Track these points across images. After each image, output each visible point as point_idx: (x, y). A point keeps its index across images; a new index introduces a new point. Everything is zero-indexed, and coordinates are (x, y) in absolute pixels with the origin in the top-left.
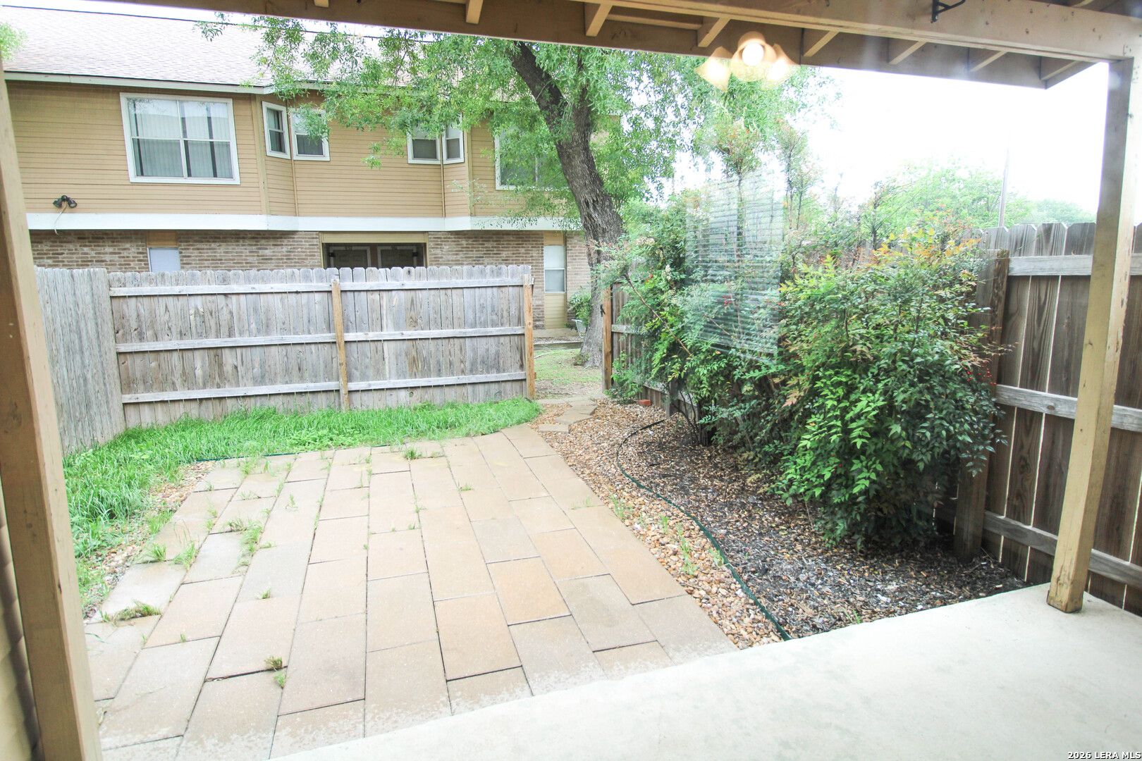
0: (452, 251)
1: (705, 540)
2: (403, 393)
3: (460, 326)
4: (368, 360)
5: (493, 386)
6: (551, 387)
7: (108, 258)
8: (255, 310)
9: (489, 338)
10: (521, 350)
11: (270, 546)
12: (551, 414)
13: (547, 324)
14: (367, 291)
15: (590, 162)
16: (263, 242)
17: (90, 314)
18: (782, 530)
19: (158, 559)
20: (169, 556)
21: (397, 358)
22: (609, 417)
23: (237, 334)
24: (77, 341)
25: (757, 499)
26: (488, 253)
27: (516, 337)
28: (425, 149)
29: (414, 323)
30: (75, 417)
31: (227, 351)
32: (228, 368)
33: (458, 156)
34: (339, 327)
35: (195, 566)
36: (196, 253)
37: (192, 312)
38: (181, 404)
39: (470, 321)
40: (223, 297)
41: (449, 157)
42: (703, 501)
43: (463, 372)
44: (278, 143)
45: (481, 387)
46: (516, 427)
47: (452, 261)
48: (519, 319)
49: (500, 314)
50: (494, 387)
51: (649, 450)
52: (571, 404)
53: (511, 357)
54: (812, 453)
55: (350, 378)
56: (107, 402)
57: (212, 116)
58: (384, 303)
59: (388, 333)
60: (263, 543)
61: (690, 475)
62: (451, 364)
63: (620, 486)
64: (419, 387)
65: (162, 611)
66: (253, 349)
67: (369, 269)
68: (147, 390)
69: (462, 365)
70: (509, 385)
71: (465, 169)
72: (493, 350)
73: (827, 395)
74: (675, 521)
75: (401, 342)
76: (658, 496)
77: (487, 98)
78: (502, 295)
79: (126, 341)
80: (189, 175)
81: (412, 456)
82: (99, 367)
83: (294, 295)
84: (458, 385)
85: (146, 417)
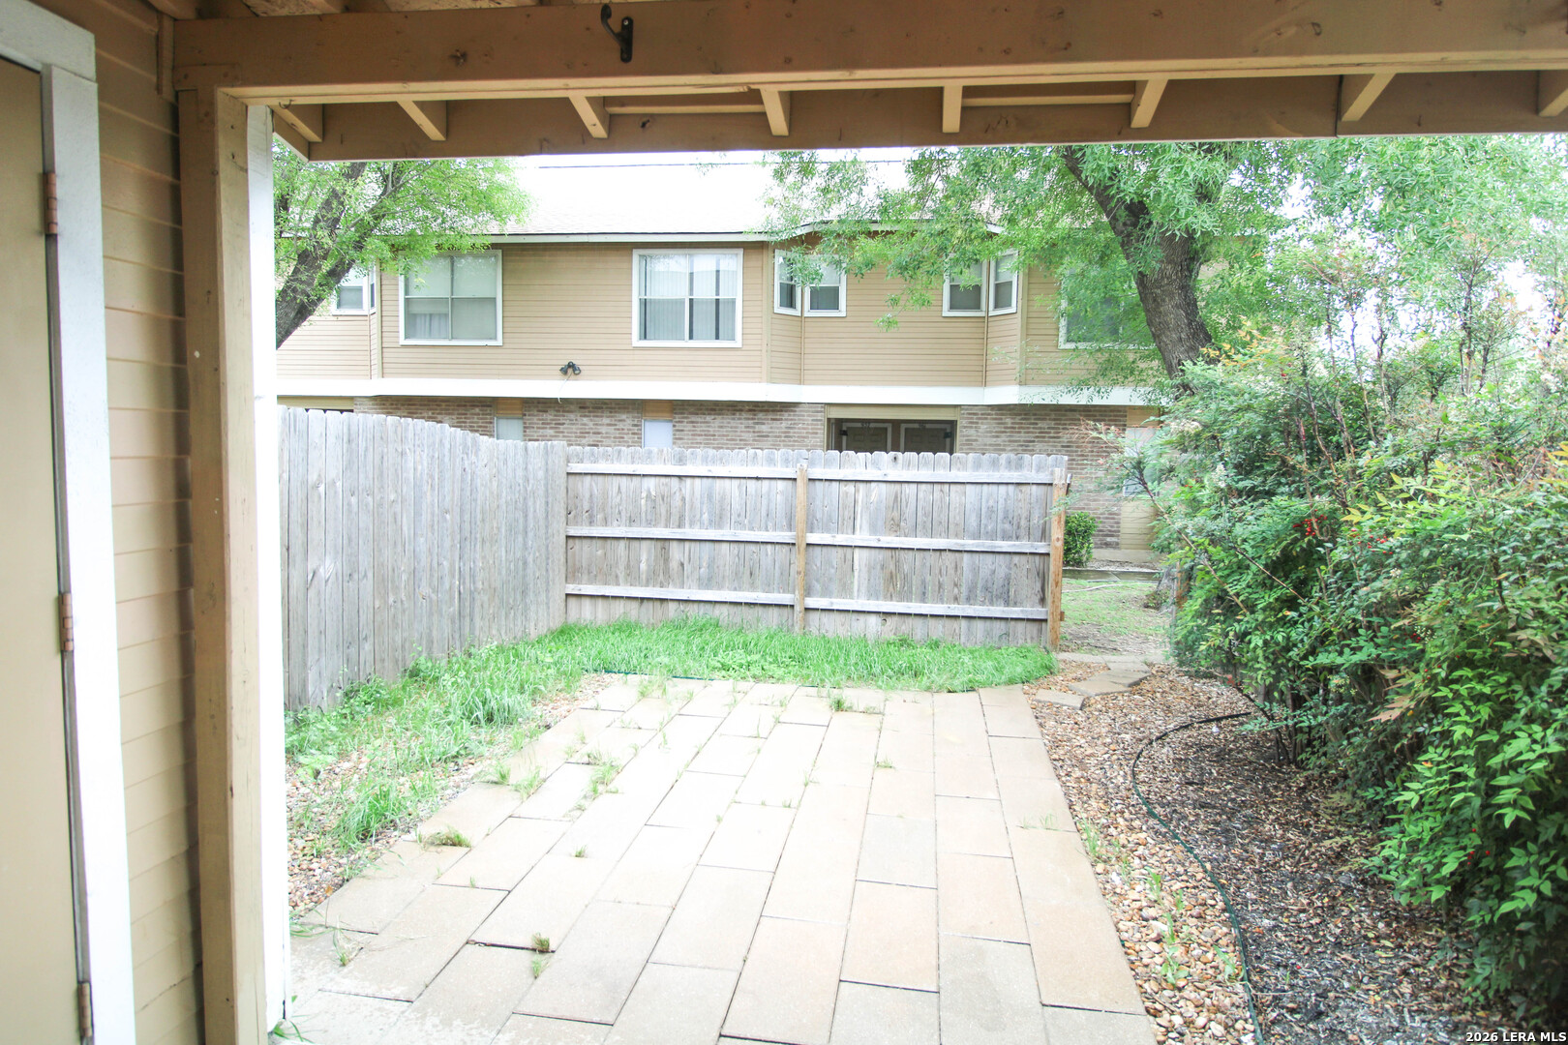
0: (991, 432)
1: (1225, 930)
2: (873, 620)
3: (957, 536)
4: (833, 571)
5: (997, 624)
6: (1094, 636)
7: (603, 430)
8: (710, 497)
9: (998, 556)
10: (1043, 577)
11: (616, 792)
12: (1070, 676)
13: (1123, 542)
14: (840, 481)
15: (1191, 306)
16: (761, 415)
17: (541, 492)
18: (1384, 947)
19: (502, 780)
20: (512, 780)
21: (869, 572)
22: (1158, 695)
23: (687, 525)
24: (521, 521)
25: (1356, 880)
26: (1042, 436)
27: (1037, 558)
28: (966, 298)
29: (895, 527)
30: (508, 603)
31: (675, 544)
32: (674, 565)
33: (1010, 305)
34: (801, 524)
35: (533, 797)
36: (689, 427)
37: (644, 495)
38: (622, 602)
39: (971, 529)
40: (676, 480)
41: (996, 306)
42: (1252, 862)
43: (956, 599)
44: (789, 297)
45: (980, 624)
46: (1002, 688)
47: (990, 445)
48: (1044, 532)
49: (1015, 523)
50: (1000, 626)
51: (1196, 758)
52: (1110, 665)
53: (1028, 587)
54: (1438, 817)
55: (808, 592)
56: (547, 590)
57: (721, 269)
58: (860, 497)
59: (862, 537)
60: (611, 787)
61: (1249, 812)
62: (940, 586)
63: (1119, 807)
64: (894, 614)
65: (472, 844)
66: (703, 544)
67: (845, 452)
68: (590, 582)
69: (956, 590)
70: (1021, 626)
71: (1017, 323)
72: (1002, 572)
73: (1458, 715)
74: (1183, 885)
75: (877, 551)
76: (1175, 836)
77: (1050, 226)
78: (1020, 496)
79: (576, 524)
80: (691, 337)
81: (839, 706)
82: (543, 549)
83: (754, 481)
84: (948, 616)
85: (586, 611)
